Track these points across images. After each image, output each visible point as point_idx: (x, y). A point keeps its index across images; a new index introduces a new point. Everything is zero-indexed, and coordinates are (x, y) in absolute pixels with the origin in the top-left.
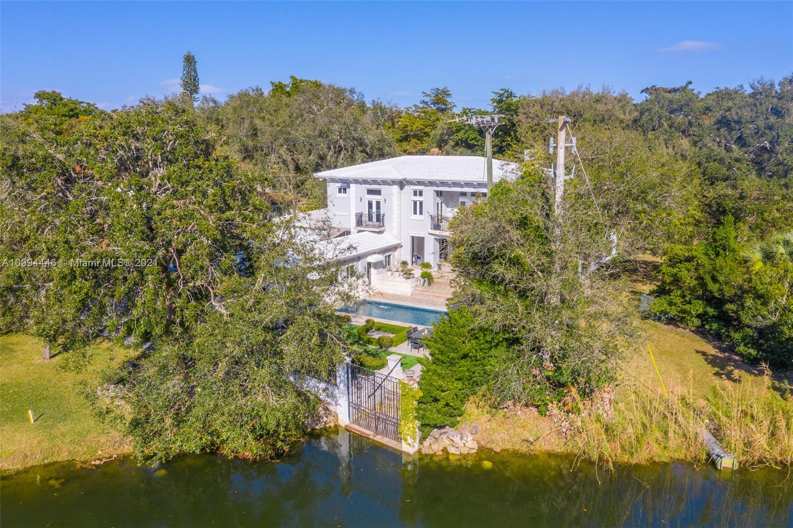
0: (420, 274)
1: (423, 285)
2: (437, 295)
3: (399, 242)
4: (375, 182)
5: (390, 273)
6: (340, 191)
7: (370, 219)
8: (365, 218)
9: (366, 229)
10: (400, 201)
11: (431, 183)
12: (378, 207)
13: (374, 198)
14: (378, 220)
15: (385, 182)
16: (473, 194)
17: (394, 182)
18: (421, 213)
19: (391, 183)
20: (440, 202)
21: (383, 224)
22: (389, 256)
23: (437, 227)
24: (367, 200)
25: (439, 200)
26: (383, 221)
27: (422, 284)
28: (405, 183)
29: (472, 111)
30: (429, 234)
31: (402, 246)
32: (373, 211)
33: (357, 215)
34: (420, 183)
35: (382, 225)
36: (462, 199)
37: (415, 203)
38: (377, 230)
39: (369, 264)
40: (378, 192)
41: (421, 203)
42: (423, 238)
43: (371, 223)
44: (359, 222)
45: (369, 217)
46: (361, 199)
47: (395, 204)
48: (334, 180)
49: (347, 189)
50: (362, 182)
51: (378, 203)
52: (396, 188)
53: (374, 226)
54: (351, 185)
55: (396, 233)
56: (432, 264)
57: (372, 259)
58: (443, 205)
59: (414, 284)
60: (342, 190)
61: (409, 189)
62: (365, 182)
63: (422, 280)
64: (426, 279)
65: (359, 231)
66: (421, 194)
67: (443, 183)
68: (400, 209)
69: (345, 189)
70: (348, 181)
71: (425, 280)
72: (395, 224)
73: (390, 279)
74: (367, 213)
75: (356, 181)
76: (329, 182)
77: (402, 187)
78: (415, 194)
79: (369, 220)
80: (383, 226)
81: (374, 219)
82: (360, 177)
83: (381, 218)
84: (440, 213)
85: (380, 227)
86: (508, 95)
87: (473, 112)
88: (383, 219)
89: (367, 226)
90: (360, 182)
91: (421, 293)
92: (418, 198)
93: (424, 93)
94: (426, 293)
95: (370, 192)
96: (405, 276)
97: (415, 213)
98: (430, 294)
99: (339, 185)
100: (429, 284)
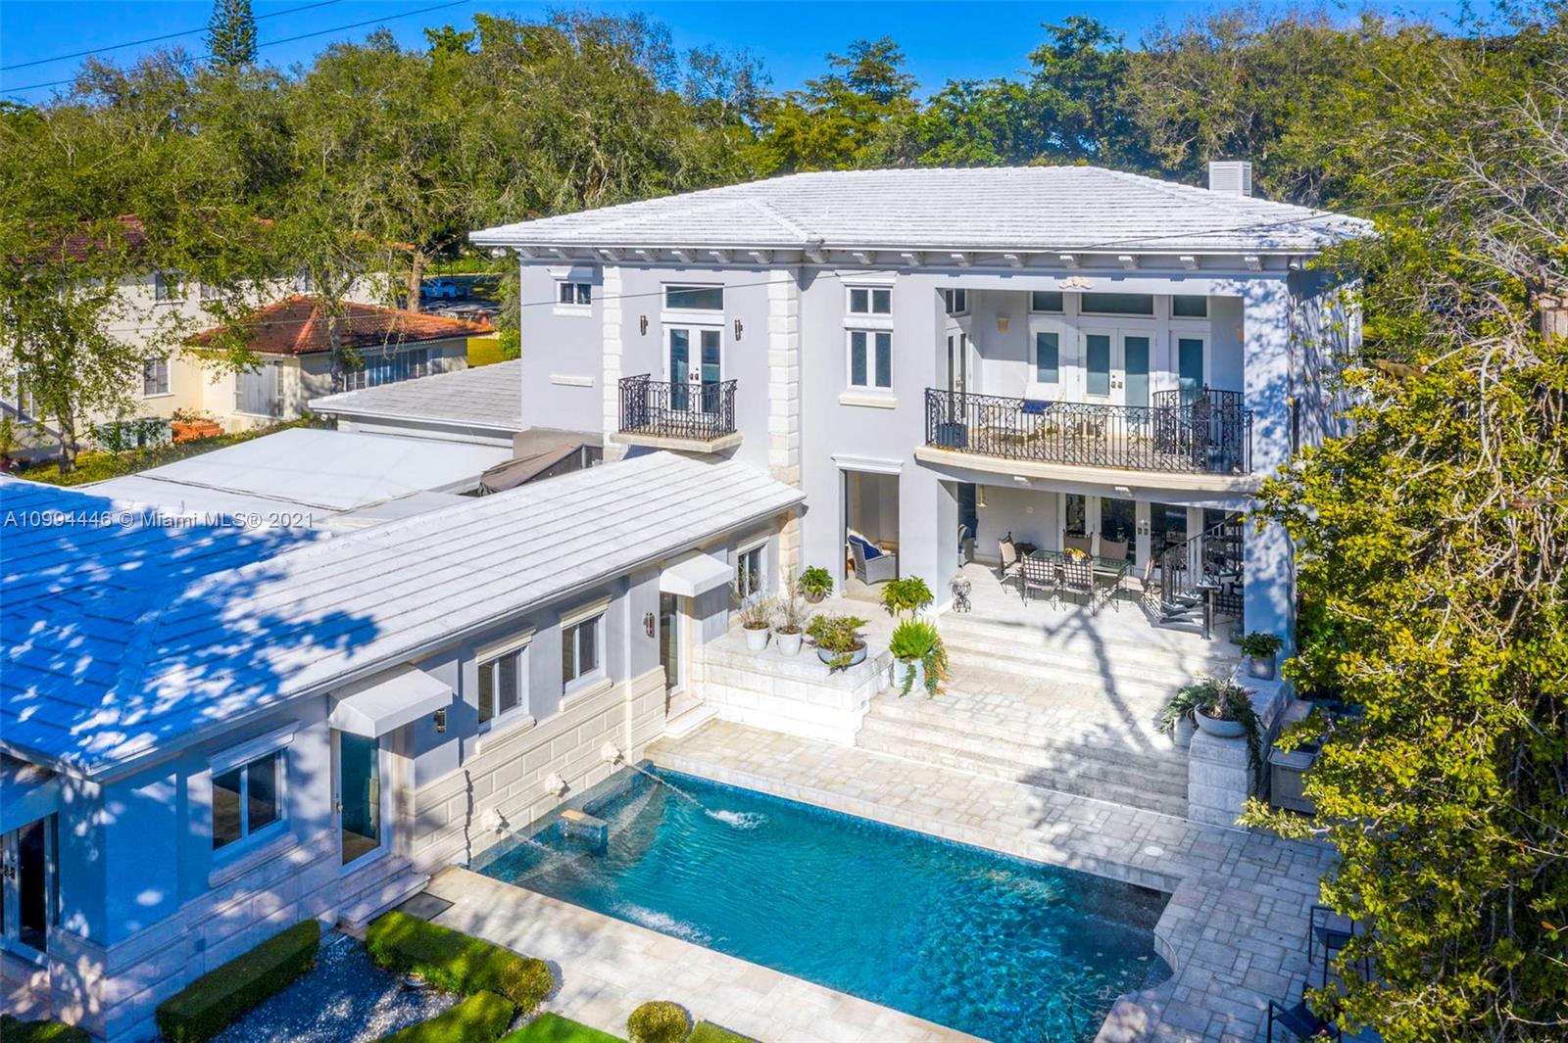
0: (888, 639)
1: (907, 690)
2: (974, 746)
3: (791, 495)
4: (697, 257)
5: (757, 637)
6: (566, 297)
7: (679, 399)
8: (659, 399)
9: (660, 442)
10: (799, 331)
11: (928, 260)
12: (711, 353)
13: (695, 321)
14: (710, 403)
15: (737, 258)
16: (1092, 303)
17: (773, 257)
18: (884, 379)
19: (763, 261)
20: (957, 333)
21: (730, 422)
22: (754, 554)
23: (951, 434)
24: (667, 329)
25: (954, 327)
26: (730, 411)
27: (899, 684)
28: (817, 258)
29: (974, 88)
30: (920, 463)
31: (805, 509)
32: (692, 370)
33: (625, 385)
34: (879, 258)
35: (723, 423)
36: (1041, 324)
37: (859, 338)
38: (707, 447)
39: (670, 604)
40: (710, 298)
41: (884, 340)
42: (894, 479)
43: (680, 417)
44: (636, 414)
45: (674, 395)
46: (644, 324)
47: (780, 342)
48: (543, 255)
49: (594, 289)
50: (650, 260)
51: (711, 341)
52: (780, 280)
53: (692, 431)
54: (606, 272)
55: (780, 456)
56: (932, 584)
57: (679, 581)
58: (970, 347)
59: (867, 691)
60: (579, 291)
61: (833, 287)
62: (660, 257)
63: (901, 670)
64: (918, 663)
65: (636, 452)
66: (882, 302)
67: (979, 259)
68: (799, 364)
69: (585, 289)
70: (599, 259)
71: (912, 671)
72: (779, 423)
73: (761, 664)
74: (667, 378)
75: (626, 257)
76: (528, 263)
77: (804, 279)
78: (859, 302)
79: (674, 407)
80: (730, 429)
81: (696, 402)
82: (638, 239)
83: (723, 397)
84: (957, 377)
85: (716, 432)
86: (1087, 33)
87: (977, 92)
88: (730, 402)
89: (666, 429)
90: (641, 259)
91: (900, 733)
92: (870, 320)
93: (830, 57)
94: (921, 735)
95: (680, 297)
96: (829, 655)
97: (859, 378)
98: (939, 738)
99: (563, 272)
100: (930, 684)
